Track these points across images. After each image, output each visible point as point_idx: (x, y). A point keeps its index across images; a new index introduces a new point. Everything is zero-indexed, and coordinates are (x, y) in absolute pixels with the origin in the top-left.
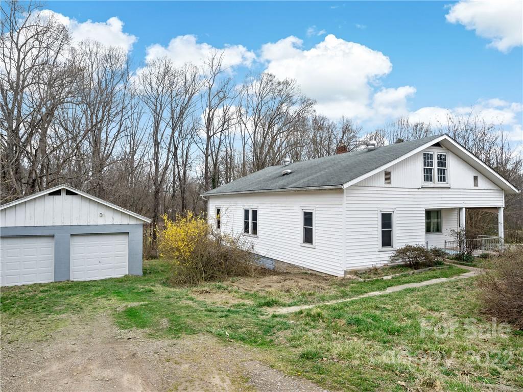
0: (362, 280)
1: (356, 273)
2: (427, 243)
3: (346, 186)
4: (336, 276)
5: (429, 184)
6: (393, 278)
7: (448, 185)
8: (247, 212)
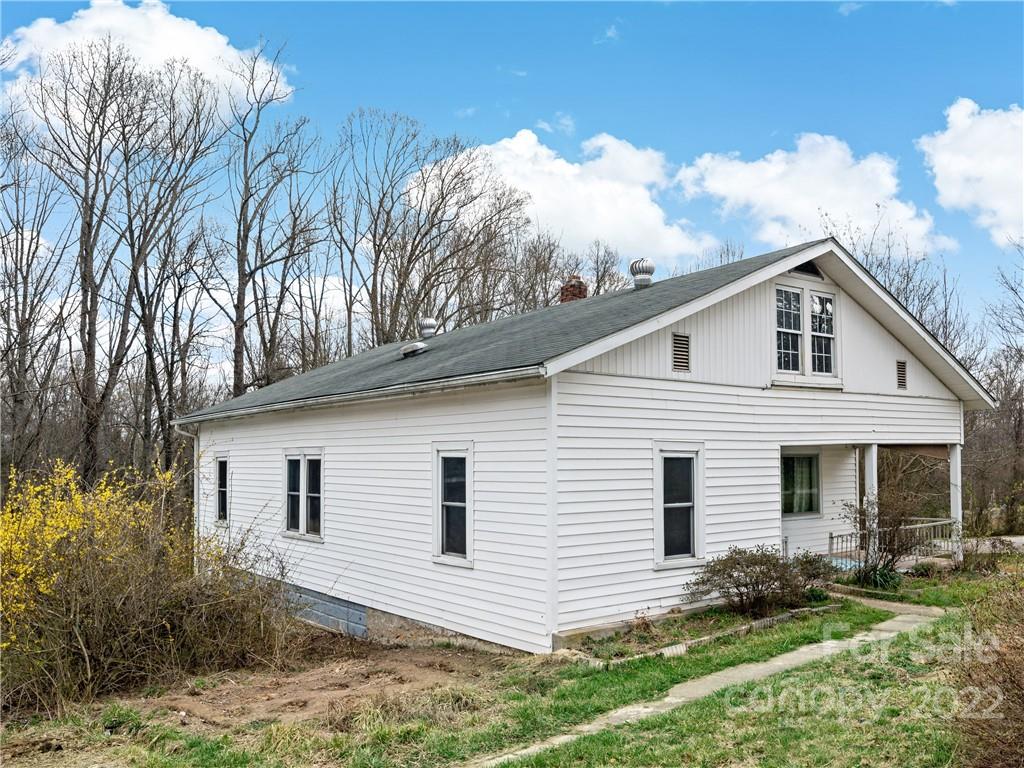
0: (599, 664)
1: (586, 641)
2: (785, 542)
3: (552, 368)
4: (530, 654)
5: (789, 377)
6: (691, 650)
7: (838, 381)
8: (294, 465)
